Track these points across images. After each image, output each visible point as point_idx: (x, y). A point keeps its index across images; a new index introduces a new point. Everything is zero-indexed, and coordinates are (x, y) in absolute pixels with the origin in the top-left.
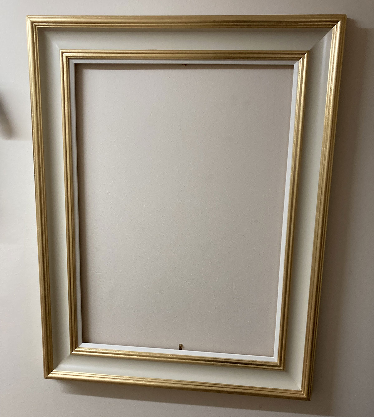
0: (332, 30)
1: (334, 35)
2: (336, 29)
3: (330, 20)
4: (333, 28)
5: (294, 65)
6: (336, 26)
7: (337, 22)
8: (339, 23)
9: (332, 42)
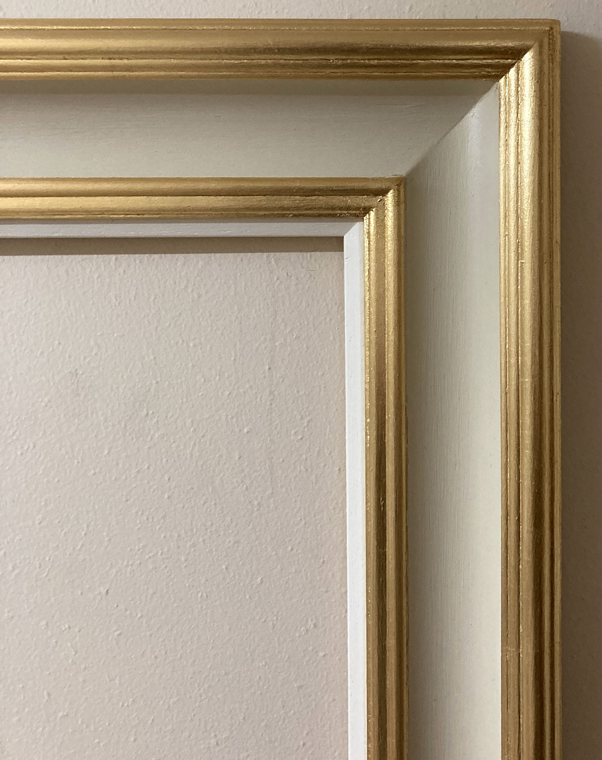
0: (499, 89)
1: (508, 113)
2: (518, 85)
3: (484, 44)
4: (502, 81)
5: (343, 237)
6: (513, 71)
7: (517, 54)
8: (528, 60)
9: (502, 142)
